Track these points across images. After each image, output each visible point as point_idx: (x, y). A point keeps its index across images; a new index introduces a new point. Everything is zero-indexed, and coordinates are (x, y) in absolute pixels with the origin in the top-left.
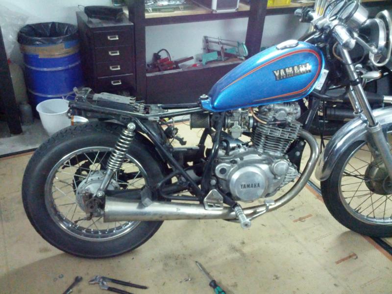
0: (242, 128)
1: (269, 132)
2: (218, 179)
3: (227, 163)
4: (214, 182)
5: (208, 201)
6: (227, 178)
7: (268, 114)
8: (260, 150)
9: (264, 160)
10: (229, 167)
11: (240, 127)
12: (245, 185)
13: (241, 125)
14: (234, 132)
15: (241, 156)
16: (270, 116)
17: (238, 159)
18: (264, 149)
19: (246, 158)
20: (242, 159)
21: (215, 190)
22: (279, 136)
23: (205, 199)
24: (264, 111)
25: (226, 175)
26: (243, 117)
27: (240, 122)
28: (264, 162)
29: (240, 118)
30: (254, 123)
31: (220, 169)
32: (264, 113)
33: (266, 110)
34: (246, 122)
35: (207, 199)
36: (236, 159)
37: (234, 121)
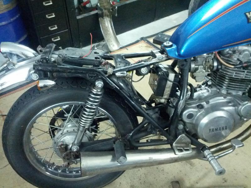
0: (206, 72)
1: (234, 74)
2: (185, 124)
3: (194, 108)
4: (181, 127)
5: (177, 145)
6: (194, 122)
7: (233, 57)
8: (224, 92)
9: (229, 102)
10: (196, 112)
11: (204, 70)
12: (213, 129)
13: (205, 69)
14: (198, 76)
15: (207, 99)
16: (235, 58)
17: (204, 103)
18: (227, 91)
19: (212, 102)
20: (208, 103)
21: (184, 135)
22: (244, 78)
23: (174, 144)
24: (228, 53)
25: (193, 120)
26: (207, 61)
27: (205, 66)
28: (230, 104)
29: (204, 62)
30: (218, 66)
31: (187, 114)
32: (228, 55)
33: (230, 52)
34: (210, 66)
35: (175, 144)
36: (202, 103)
37: (199, 65)
